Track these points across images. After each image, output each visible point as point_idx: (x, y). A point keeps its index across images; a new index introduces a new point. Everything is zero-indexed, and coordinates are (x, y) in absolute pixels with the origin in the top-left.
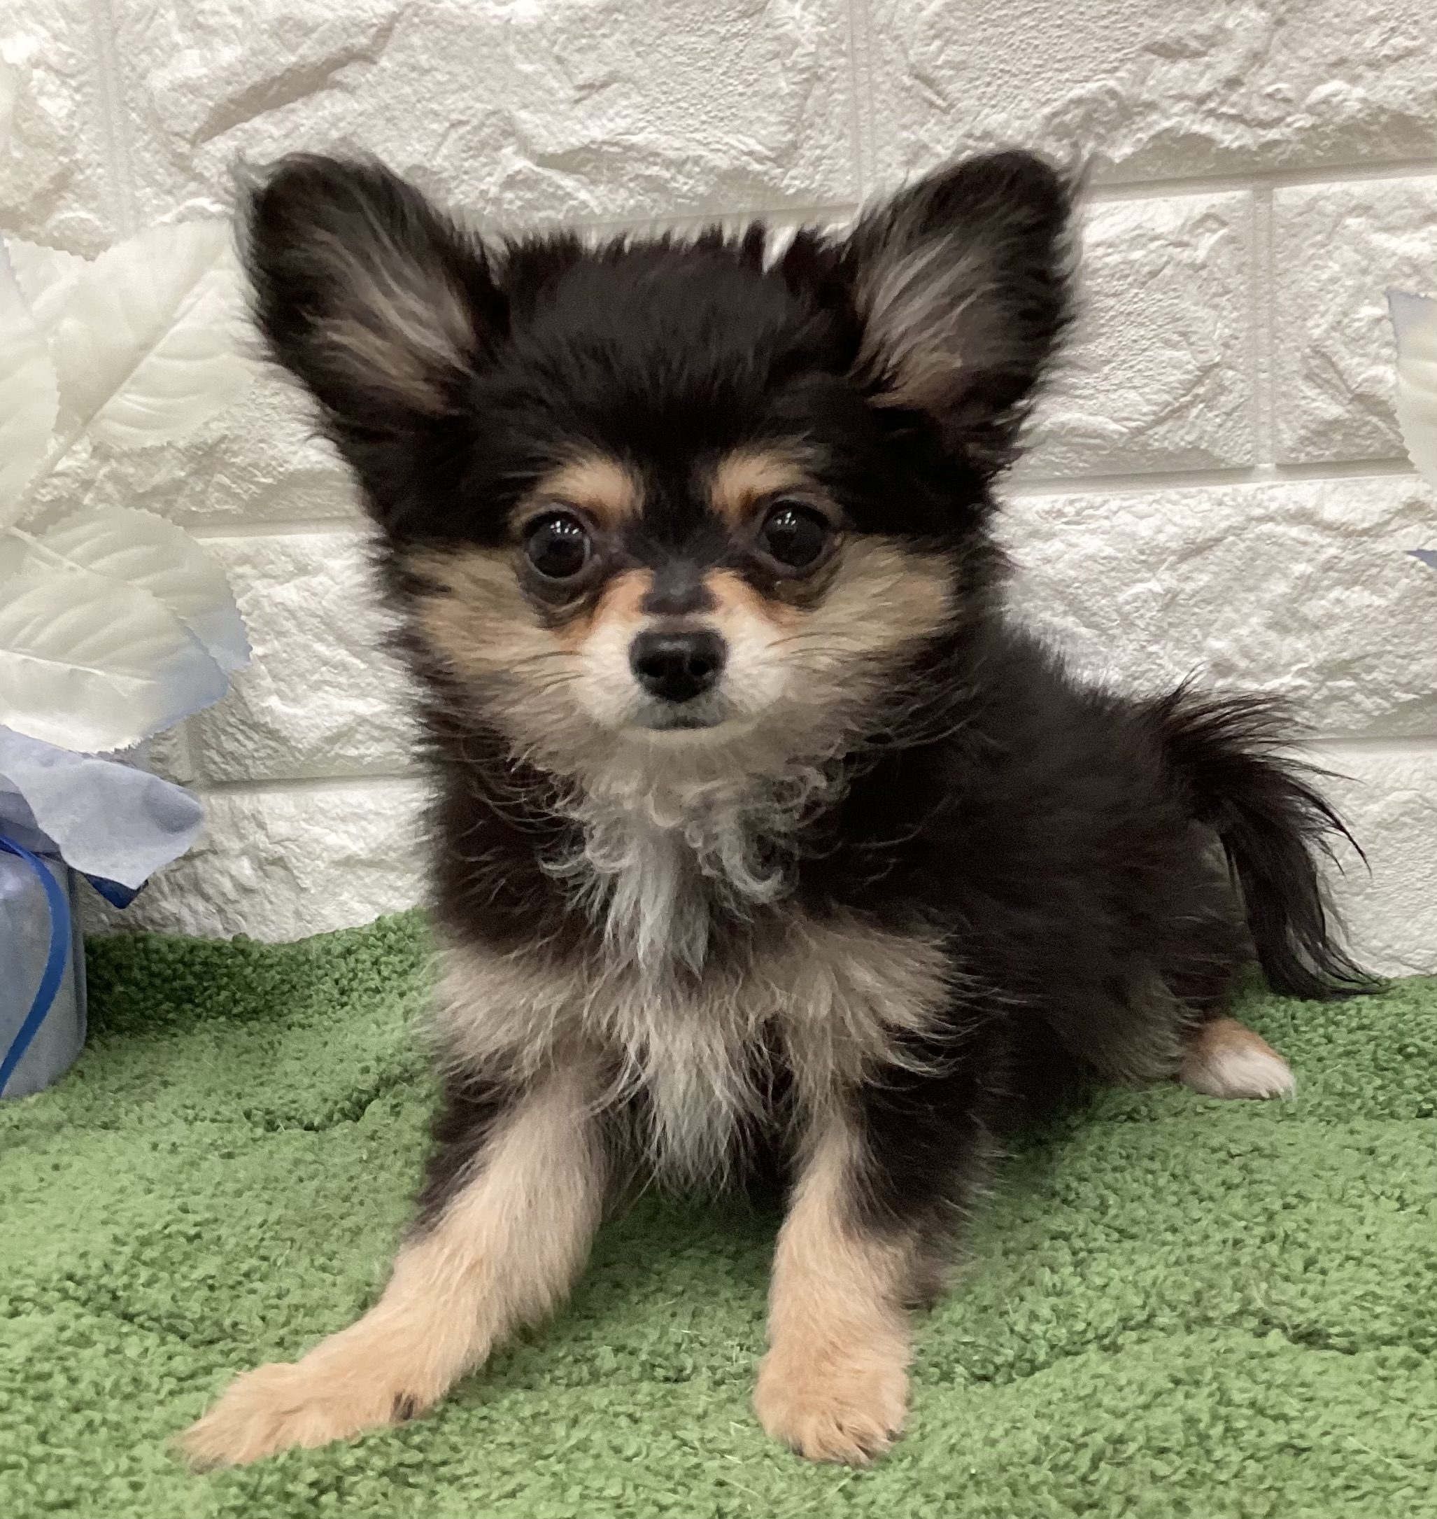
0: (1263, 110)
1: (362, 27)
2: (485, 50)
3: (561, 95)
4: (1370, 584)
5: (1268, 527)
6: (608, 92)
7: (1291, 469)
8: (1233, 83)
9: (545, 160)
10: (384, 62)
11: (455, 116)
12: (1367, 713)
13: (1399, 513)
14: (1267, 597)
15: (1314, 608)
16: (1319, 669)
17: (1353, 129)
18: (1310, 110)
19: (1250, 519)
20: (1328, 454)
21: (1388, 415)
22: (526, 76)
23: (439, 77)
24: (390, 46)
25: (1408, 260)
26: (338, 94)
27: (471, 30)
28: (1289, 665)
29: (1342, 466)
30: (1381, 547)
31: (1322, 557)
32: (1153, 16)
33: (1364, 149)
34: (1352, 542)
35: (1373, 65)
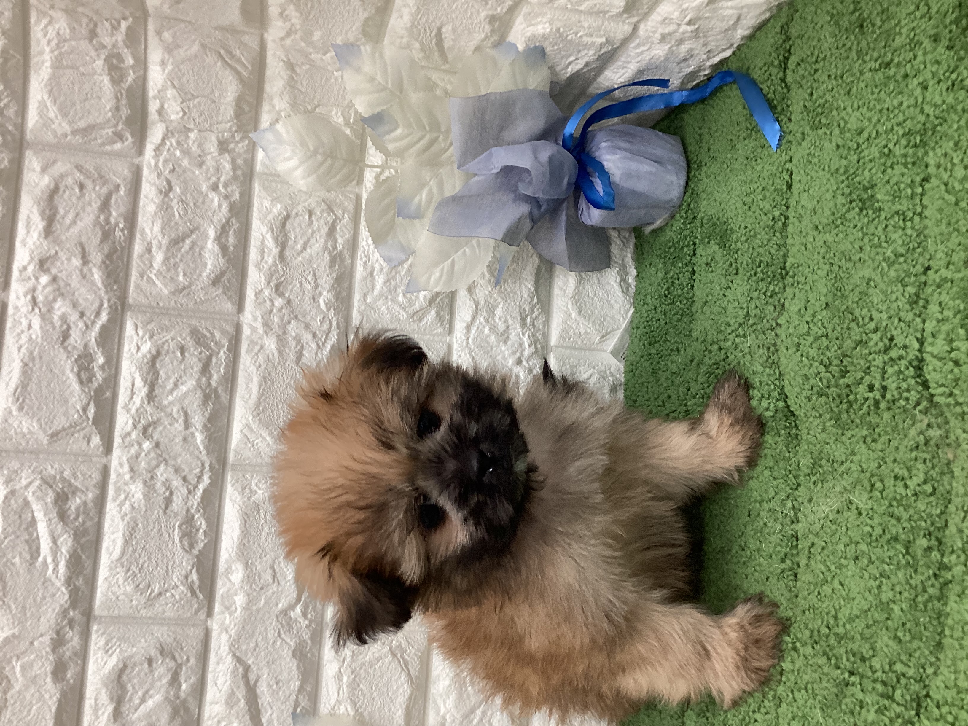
0: (326, 327)
1: (235, 669)
2: (253, 619)
3: (275, 589)
4: (495, 307)
5: (470, 340)
6: (277, 570)
7: (450, 331)
8: (314, 335)
9: (299, 599)
10: (250, 662)
11: (276, 635)
12: (540, 314)
13: (471, 295)
14: (495, 343)
15: (501, 327)
16: (523, 328)
17: (337, 297)
18: (328, 310)
19: (467, 346)
20: (447, 317)
21: (438, 294)
22: (265, 603)
23: (260, 639)
24: (244, 659)
25: (385, 283)
26: (259, 684)
27: (245, 623)
28: (520, 339)
29: (452, 313)
30: (482, 303)
31: (484, 323)
32: (286, 361)
33: (344, 294)
34: (479, 312)
35: (316, 287)
